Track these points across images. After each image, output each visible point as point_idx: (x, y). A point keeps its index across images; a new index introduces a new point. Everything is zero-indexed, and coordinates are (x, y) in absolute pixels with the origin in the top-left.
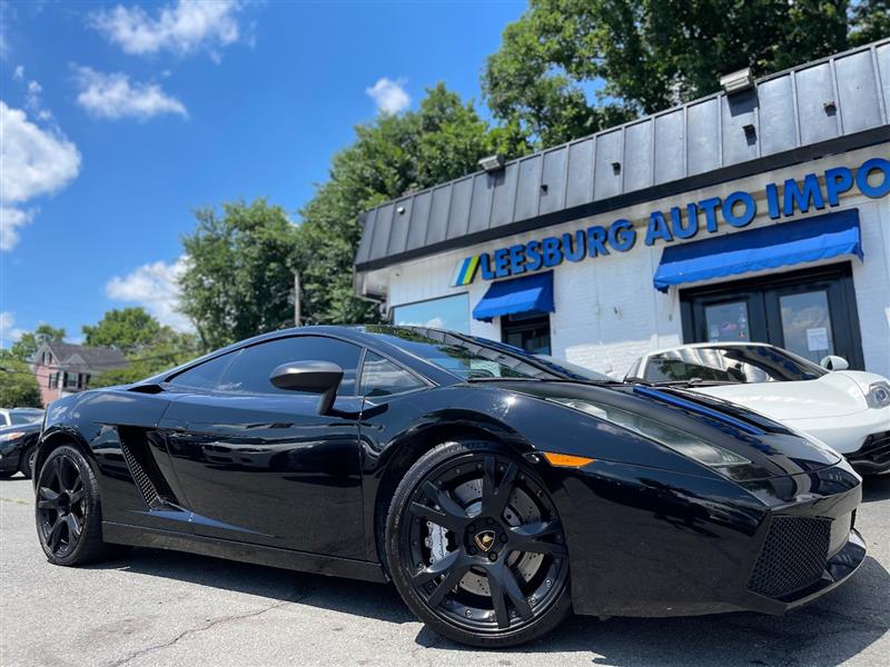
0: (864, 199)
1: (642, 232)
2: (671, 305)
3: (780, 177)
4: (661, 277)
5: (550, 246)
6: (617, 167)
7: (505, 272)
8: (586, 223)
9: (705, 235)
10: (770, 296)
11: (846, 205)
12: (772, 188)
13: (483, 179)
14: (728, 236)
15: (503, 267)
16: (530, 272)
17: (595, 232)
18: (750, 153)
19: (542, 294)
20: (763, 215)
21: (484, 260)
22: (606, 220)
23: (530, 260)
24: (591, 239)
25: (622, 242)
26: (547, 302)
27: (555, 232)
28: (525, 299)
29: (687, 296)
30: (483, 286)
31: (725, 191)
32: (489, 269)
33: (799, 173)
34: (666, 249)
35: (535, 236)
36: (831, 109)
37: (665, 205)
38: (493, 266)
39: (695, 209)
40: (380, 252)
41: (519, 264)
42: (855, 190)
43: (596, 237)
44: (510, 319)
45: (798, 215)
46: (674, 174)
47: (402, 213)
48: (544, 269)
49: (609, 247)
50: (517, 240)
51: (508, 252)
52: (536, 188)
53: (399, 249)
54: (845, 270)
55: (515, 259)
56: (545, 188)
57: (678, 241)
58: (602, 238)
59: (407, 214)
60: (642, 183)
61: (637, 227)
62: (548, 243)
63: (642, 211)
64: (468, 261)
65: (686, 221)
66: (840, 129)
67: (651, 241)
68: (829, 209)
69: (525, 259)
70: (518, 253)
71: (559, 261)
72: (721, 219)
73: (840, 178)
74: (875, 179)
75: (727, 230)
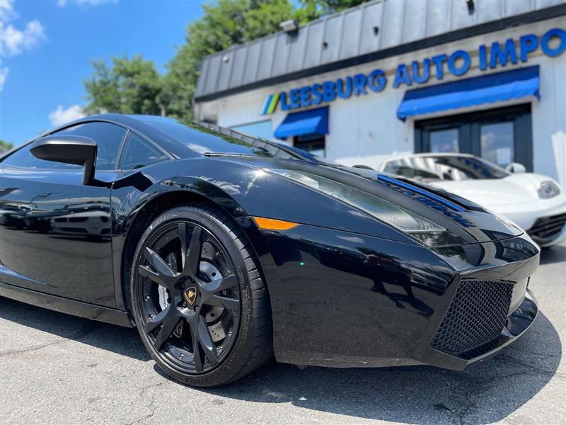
1: (391, 79)
2: (408, 131)
3: (487, 40)
4: (402, 110)
5: (328, 88)
6: (376, 30)
7: (296, 105)
8: (353, 71)
9: (434, 81)
10: (475, 126)
11: (531, 62)
12: (483, 48)
13: (283, 38)
14: (450, 83)
15: (295, 102)
16: (314, 106)
17: (360, 79)
18: (470, 21)
19: (320, 123)
20: (475, 68)
21: (283, 97)
22: (366, 69)
23: (314, 97)
24: (356, 83)
25: (377, 85)
26: (324, 128)
27: (332, 77)
28: (309, 125)
29: (419, 125)
30: (281, 115)
31: (450, 49)
32: (285, 103)
33: (501, 37)
34: (407, 91)
35: (318, 80)
37: (408, 59)
38: (289, 101)
39: (428, 62)
40: (211, 89)
41: (306, 100)
42: (539, 51)
43: (359, 82)
44: (300, 139)
45: (499, 68)
46: (416, 35)
47: (227, 61)
48: (323, 104)
49: (368, 89)
50: (306, 83)
51: (298, 91)
52: (319, 45)
53: (224, 87)
54: (526, 109)
55: (304, 96)
56: (325, 45)
57: (415, 86)
58: (364, 83)
59: (230, 63)
60: (393, 42)
61: (388, 75)
62: (327, 85)
63: (391, 63)
64: (271, 97)
65: (422, 71)
66: (533, 5)
67: (397, 85)
68: (520, 65)
69: (310, 97)
70: (306, 92)
71: (334, 99)
72: (446, 70)
73: (529, 43)
74: (553, 43)
75: (449, 78)
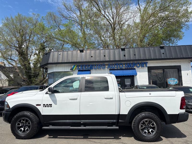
0: (136, 67)
1: (107, 66)
5: (91, 66)
9: (116, 68)
10: (124, 78)
11: (134, 68)
12: (126, 64)
13: (79, 52)
15: (82, 68)
16: (87, 70)
30: (76, 70)
33: (129, 62)
34: (110, 69)
36: (135, 55)
38: (80, 67)
40: (55, 61)
41: (85, 68)
43: (99, 66)
45: (129, 68)
47: (60, 54)
48: (90, 69)
49: (101, 68)
51: (83, 65)
56: (92, 56)
61: (106, 65)
64: (74, 66)
65: (113, 66)
66: (136, 58)
67: (108, 68)
68: (132, 68)
70: (85, 66)
71: (92, 69)
72: (118, 67)
73: (134, 64)
74: (138, 65)
75: (119, 68)
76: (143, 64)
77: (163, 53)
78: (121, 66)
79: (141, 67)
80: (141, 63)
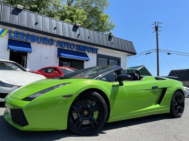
0: (88, 52)
1: (55, 43)
2: (57, 60)
3: (79, 44)
5: (34, 37)
6: (55, 28)
9: (66, 48)
11: (86, 52)
15: (17, 37)
16: (25, 41)
17: (46, 39)
20: (76, 49)
21: (10, 32)
22: (49, 37)
24: (44, 40)
29: (60, 59)
34: (58, 49)
36: (89, 37)
37: (61, 40)
38: (13, 35)
41: (23, 38)
43: (46, 40)
45: (80, 51)
49: (48, 43)
54: (83, 62)
56: (36, 23)
57: (62, 48)
58: (47, 41)
64: (3, 30)
67: (57, 46)
68: (84, 52)
70: (23, 35)
72: (70, 47)
73: (86, 48)
74: (90, 50)
75: (70, 49)
76: (94, 50)
77: (112, 43)
78: (72, 47)
79: (92, 53)
80: (93, 48)
